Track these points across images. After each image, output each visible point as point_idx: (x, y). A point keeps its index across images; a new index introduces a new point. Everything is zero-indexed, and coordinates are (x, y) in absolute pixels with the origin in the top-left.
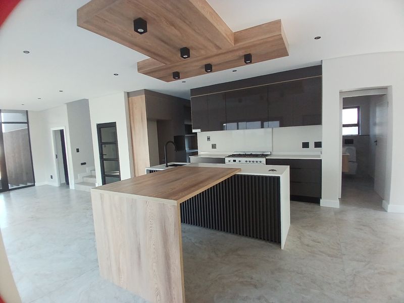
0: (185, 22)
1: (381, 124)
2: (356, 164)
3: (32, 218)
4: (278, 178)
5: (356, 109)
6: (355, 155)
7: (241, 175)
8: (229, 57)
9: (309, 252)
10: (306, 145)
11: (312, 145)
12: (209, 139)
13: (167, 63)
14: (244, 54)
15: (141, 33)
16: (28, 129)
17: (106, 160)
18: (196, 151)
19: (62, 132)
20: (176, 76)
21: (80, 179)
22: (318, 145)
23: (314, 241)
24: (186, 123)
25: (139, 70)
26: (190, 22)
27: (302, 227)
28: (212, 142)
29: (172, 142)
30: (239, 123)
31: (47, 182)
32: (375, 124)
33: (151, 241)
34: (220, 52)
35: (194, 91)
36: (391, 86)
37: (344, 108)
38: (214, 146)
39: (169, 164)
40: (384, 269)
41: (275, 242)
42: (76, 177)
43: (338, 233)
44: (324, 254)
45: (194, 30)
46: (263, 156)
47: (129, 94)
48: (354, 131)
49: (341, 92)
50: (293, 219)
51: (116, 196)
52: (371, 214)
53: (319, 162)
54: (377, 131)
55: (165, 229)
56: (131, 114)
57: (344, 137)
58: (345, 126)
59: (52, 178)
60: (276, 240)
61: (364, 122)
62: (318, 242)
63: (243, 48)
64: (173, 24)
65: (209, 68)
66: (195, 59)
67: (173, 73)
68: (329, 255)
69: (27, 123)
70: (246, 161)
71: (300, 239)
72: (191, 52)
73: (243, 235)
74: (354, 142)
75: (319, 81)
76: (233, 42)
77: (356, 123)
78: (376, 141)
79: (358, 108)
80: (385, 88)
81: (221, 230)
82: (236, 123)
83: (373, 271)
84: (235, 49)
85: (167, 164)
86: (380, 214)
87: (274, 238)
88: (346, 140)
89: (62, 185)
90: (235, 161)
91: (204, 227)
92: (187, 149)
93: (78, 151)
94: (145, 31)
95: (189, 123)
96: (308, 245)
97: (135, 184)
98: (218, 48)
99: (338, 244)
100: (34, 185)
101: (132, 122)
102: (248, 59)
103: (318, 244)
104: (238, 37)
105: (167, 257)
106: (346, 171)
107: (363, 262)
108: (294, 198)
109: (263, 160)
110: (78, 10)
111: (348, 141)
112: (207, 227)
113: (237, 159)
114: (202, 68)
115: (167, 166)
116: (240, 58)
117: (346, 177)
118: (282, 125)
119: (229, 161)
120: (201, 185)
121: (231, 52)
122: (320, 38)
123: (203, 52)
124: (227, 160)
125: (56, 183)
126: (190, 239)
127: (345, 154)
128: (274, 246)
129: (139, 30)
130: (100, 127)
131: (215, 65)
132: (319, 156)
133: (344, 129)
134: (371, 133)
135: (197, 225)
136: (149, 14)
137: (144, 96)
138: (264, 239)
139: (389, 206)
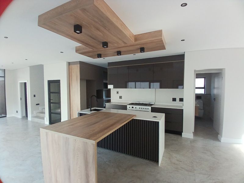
0: (106, 29)
1: (218, 88)
2: (203, 111)
3: (4, 139)
4: (158, 123)
5: (204, 79)
6: (202, 105)
7: (136, 120)
8: (131, 48)
9: (175, 168)
10: (174, 100)
11: (178, 100)
12: (118, 93)
13: (94, 49)
14: (140, 47)
15: (78, 33)
16: (5, 80)
17: (52, 103)
18: (109, 99)
19: (25, 84)
20: (99, 56)
21: (35, 114)
22: (181, 100)
23: (178, 160)
24: (104, 82)
25: (76, 51)
26: (109, 29)
27: (171, 151)
28: (120, 95)
29: (95, 96)
30: (136, 83)
31: (14, 115)
32: (214, 88)
33: (78, 166)
34: (126, 45)
35: (110, 64)
36: (224, 69)
37: (196, 78)
38: (121, 97)
39: (92, 109)
40: (219, 180)
41: (155, 161)
42: (32, 113)
43: (192, 156)
44: (183, 169)
45: (111, 34)
46: (150, 105)
47: (69, 64)
48: (202, 91)
49: (195, 71)
50: (166, 146)
51: (57, 134)
52: (211, 143)
53: (182, 111)
54: (215, 92)
55: (87, 158)
56: (70, 76)
57: (196, 94)
58: (196, 88)
59: (17, 112)
60: (156, 160)
61: (208, 86)
62: (180, 161)
63: (139, 44)
64: (98, 29)
65: (119, 53)
66: (111, 48)
67: (98, 54)
68: (187, 170)
69: (4, 77)
70: (140, 108)
71: (170, 159)
72: (109, 45)
73: (136, 156)
74: (202, 98)
75: (183, 63)
76: (134, 40)
77: (203, 87)
78: (215, 99)
79: (205, 78)
80: (221, 70)
81: (123, 153)
82: (134, 83)
83: (212, 181)
84: (135, 44)
85: (91, 109)
86: (217, 143)
87: (155, 158)
88: (197, 96)
89: (23, 117)
90: (133, 107)
91: (113, 150)
92: (104, 97)
93: (35, 96)
94: (81, 32)
95: (106, 82)
96: (174, 164)
97: (69, 126)
98: (125, 43)
99: (192, 163)
100: (6, 116)
101: (70, 80)
102: (142, 50)
103: (180, 162)
104: (137, 38)
105: (87, 176)
106: (197, 115)
107: (206, 175)
108: (167, 131)
109: (150, 108)
110: (39, 16)
111: (198, 97)
112: (114, 150)
113: (134, 106)
114: (115, 53)
115: (91, 110)
116: (137, 49)
117: (197, 118)
118: (161, 87)
119: (129, 107)
120: (111, 128)
121: (132, 46)
122: (184, 40)
123: (116, 45)
124: (128, 106)
125: (19, 116)
126: (103, 159)
127: (197, 105)
128: (155, 164)
129: (77, 32)
130: (50, 82)
131: (123, 52)
132: (182, 107)
133: (196, 90)
134: (212, 94)
135: (108, 149)
136: (84, 23)
137: (79, 65)
138: (149, 159)
139: (222, 138)
